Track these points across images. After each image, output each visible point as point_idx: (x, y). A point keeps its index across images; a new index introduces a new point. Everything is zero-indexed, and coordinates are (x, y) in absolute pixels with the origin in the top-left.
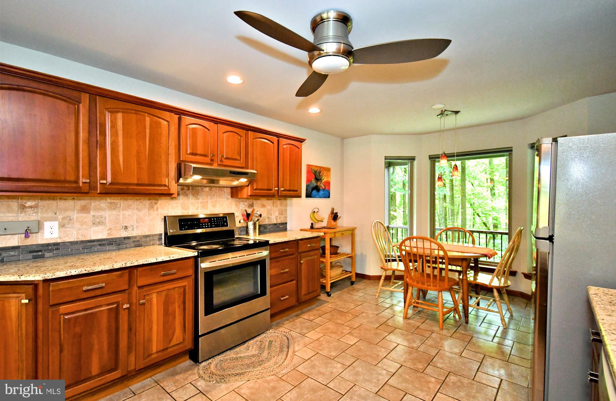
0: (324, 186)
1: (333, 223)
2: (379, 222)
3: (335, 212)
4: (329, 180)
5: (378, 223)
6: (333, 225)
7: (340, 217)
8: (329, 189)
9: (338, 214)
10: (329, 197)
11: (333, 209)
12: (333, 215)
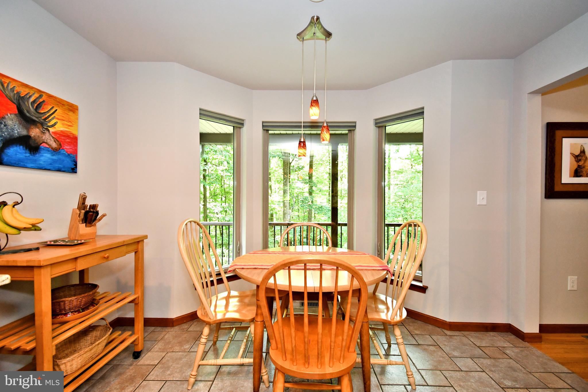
0: (56, 140)
1: (83, 229)
2: (195, 222)
3: (89, 202)
4: (74, 132)
5: (193, 223)
6: (81, 236)
7: (104, 216)
8: (75, 152)
9: (98, 209)
10: (74, 170)
11: (84, 199)
12: (83, 211)
